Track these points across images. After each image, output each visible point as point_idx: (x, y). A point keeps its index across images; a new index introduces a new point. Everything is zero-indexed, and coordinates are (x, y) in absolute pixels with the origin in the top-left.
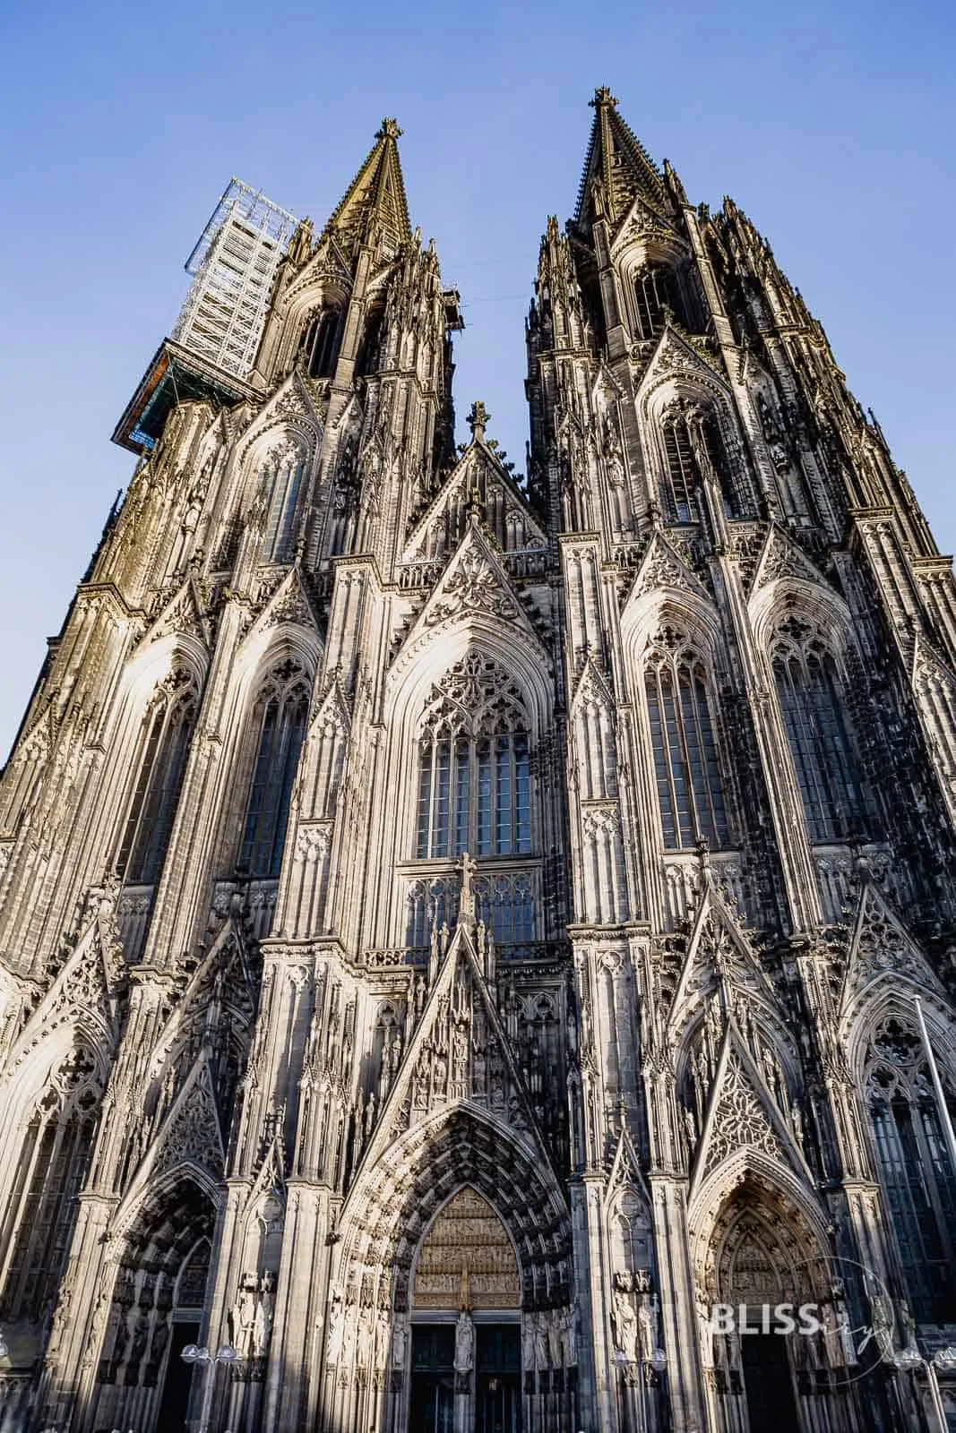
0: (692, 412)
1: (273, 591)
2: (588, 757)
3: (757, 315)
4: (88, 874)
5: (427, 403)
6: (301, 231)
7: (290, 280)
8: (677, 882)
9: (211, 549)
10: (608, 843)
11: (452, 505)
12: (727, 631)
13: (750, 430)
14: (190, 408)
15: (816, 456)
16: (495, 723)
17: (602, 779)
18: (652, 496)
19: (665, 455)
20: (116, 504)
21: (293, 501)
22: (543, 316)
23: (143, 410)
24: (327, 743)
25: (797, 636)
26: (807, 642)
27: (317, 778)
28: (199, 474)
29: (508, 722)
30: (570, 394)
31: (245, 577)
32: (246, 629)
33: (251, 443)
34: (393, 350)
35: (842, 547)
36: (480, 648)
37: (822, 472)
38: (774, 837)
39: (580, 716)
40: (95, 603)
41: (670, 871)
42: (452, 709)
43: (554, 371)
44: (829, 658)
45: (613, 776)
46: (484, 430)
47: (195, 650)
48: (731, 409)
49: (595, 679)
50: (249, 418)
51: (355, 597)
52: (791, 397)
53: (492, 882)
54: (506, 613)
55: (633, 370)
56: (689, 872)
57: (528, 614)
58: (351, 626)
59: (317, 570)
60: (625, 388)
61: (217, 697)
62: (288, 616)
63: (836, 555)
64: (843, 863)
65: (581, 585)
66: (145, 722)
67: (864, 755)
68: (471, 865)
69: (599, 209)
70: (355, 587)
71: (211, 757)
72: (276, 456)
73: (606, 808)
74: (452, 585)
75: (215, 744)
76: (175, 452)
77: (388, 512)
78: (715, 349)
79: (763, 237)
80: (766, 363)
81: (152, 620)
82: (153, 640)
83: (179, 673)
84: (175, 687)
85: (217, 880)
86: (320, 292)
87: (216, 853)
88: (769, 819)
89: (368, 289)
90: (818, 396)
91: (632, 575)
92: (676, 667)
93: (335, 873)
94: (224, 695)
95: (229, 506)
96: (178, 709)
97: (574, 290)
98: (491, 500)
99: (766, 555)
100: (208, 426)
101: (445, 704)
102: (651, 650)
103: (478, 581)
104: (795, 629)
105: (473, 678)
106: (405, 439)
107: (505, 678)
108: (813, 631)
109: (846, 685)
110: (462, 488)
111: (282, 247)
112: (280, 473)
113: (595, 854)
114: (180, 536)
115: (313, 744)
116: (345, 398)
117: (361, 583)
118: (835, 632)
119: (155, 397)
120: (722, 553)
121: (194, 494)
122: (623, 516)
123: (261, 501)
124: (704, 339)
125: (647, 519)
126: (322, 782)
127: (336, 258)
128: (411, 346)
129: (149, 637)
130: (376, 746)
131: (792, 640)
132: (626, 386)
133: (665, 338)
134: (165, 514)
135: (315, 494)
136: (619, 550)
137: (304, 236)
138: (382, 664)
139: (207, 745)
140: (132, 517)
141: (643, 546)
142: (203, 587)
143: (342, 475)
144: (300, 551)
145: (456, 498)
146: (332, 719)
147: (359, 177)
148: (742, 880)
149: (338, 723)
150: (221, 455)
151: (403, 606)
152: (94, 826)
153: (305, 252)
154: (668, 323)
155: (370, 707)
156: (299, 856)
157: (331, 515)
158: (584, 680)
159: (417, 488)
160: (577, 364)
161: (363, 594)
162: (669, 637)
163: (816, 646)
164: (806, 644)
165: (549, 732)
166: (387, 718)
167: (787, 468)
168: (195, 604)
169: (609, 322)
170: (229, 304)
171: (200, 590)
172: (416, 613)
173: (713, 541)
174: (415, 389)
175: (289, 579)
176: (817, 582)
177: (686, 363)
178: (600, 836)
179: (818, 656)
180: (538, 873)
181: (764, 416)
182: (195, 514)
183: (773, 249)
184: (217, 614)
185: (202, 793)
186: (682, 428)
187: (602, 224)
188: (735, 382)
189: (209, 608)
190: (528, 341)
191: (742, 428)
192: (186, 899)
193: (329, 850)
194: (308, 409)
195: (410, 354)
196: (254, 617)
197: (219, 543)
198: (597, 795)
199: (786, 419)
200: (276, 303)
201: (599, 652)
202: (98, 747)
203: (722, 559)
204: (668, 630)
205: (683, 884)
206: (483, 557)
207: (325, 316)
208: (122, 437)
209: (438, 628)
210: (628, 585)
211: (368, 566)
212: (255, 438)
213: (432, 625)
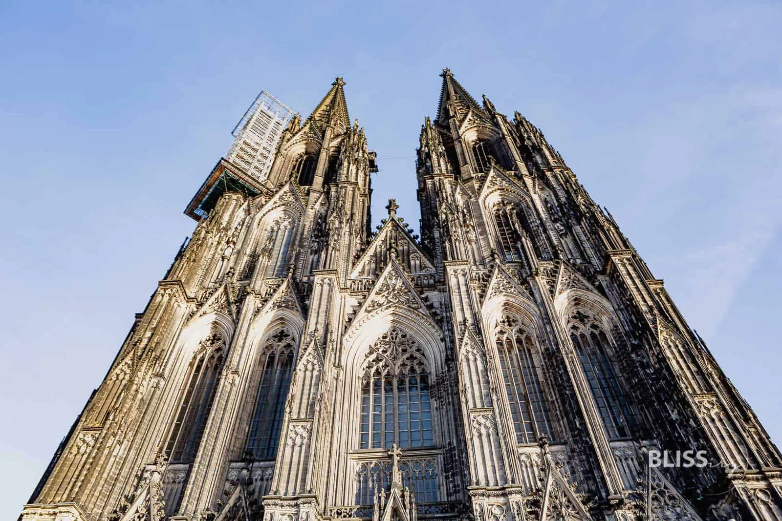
0: (509, 207)
1: (275, 291)
2: (472, 383)
3: (540, 162)
4: (146, 456)
5: (363, 200)
6: (295, 118)
7: (289, 140)
8: (528, 464)
9: (238, 269)
10: (488, 435)
11: (378, 250)
12: (544, 317)
13: (543, 215)
14: (231, 196)
15: (582, 228)
16: (408, 368)
17: (481, 397)
18: (492, 246)
19: (497, 227)
20: (184, 244)
21: (287, 245)
22: (425, 159)
23: (204, 197)
24: (308, 374)
25: (582, 321)
26: (589, 324)
27: (302, 394)
28: (234, 230)
29: (416, 367)
30: (444, 194)
31: (259, 283)
32: (258, 311)
33: (264, 215)
34: (345, 172)
35: (603, 272)
36: (398, 325)
37: (586, 235)
38: (588, 435)
39: (464, 360)
40: (169, 291)
41: (523, 458)
42: (381, 360)
43: (434, 184)
44: (602, 334)
45: (488, 395)
46: (396, 213)
47: (226, 322)
48: (531, 205)
49: (472, 338)
50: (264, 203)
51: (325, 293)
52: (563, 200)
53: (410, 464)
54: (413, 306)
55: (476, 186)
56: (534, 458)
57: (427, 306)
58: (323, 307)
59: (301, 280)
60: (473, 194)
61: (239, 348)
62: (284, 305)
63: (600, 277)
64: (630, 452)
65: (459, 288)
66: (191, 365)
67: (632, 387)
68: (399, 452)
69: (452, 114)
70: (326, 287)
71: (233, 384)
72: (277, 223)
73: (485, 413)
74: (381, 290)
75: (236, 376)
76: (221, 217)
77: (344, 251)
78: (520, 177)
79: (537, 128)
80: (548, 184)
81: (201, 305)
82: (201, 316)
83: (215, 336)
84: (211, 344)
85: (231, 461)
86: (304, 146)
87: (232, 444)
88: (583, 424)
89: (330, 145)
90: (580, 197)
91: (485, 286)
92: (515, 338)
93: (313, 453)
94: (243, 347)
95: (250, 247)
96: (212, 357)
97: (441, 149)
98: (401, 248)
99: (560, 277)
100: (241, 206)
101: (377, 358)
102: (499, 329)
103: (396, 288)
104: (581, 317)
105: (394, 343)
106: (352, 215)
107: (413, 343)
108: (592, 318)
109: (615, 348)
110: (385, 241)
111: (285, 125)
112: (280, 231)
113: (481, 442)
114: (220, 262)
115: (300, 375)
116: (318, 195)
117: (329, 285)
118: (605, 319)
119: (211, 190)
120: (537, 274)
121: (230, 240)
122: (477, 257)
123: (270, 243)
124: (513, 173)
125: (491, 258)
126: (305, 397)
127: (313, 131)
128: (354, 171)
129: (199, 314)
130: (337, 379)
131: (580, 323)
132: (473, 192)
133: (492, 171)
134: (213, 248)
135: (300, 241)
136: (477, 274)
137: (296, 121)
138: (340, 333)
139: (230, 376)
140: (195, 247)
141: (491, 271)
142: (233, 288)
143: (316, 233)
144: (291, 270)
145: (381, 246)
146: (312, 360)
147: (324, 100)
148: (568, 463)
149: (315, 362)
150: (247, 221)
151: (352, 301)
152: (153, 425)
153: (297, 128)
154: (493, 164)
155: (333, 356)
156: (290, 442)
157: (309, 253)
158: (466, 339)
159: (358, 241)
160: (446, 181)
161: (330, 291)
162: (509, 322)
163: (594, 326)
164: (588, 325)
165: (443, 373)
166: (343, 363)
167: (566, 234)
168: (227, 297)
169: (461, 163)
170: (256, 147)
171: (231, 289)
172: (360, 305)
173: (530, 269)
174: (357, 192)
175: (285, 284)
176: (591, 291)
177: (504, 183)
178: (483, 431)
179: (596, 332)
180: (440, 458)
181: (549, 210)
182: (230, 250)
183: (543, 133)
184: (241, 303)
185: (226, 405)
186: (505, 215)
187: (454, 120)
188: (532, 193)
189: (236, 299)
190: (418, 172)
191: (538, 214)
192: (211, 472)
193: (310, 438)
194: (297, 199)
195: (354, 175)
196: (263, 305)
197: (243, 266)
198: (479, 406)
199: (562, 210)
200: (281, 149)
201: (472, 324)
202: (161, 376)
203: (537, 278)
204: (508, 317)
205: (532, 466)
206: (398, 275)
207: (306, 158)
208: (190, 212)
209: (373, 313)
210: (484, 291)
211: (333, 276)
212: (267, 213)
213: (369, 312)
